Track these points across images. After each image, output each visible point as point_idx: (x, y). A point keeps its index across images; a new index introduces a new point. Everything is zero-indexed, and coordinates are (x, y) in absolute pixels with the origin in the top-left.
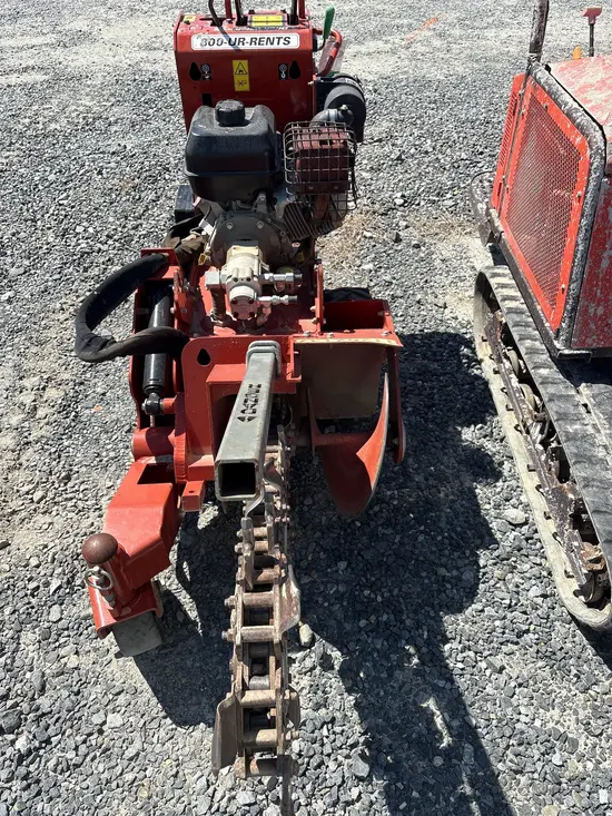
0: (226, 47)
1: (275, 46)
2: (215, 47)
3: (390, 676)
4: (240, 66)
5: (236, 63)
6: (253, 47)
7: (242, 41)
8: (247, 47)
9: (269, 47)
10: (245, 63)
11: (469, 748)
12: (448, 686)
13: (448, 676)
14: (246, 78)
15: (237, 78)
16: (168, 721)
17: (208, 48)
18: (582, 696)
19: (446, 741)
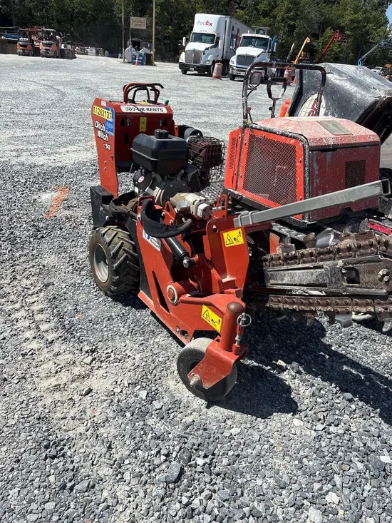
0: (137, 111)
1: (157, 112)
2: (132, 111)
3: (324, 366)
4: (143, 120)
5: (141, 118)
6: (148, 112)
7: (143, 109)
8: (146, 111)
9: (155, 112)
10: (145, 119)
11: (372, 375)
12: (347, 360)
13: (344, 357)
14: (145, 126)
15: (141, 126)
16: (259, 419)
17: (129, 111)
18: (385, 346)
19: (363, 377)
